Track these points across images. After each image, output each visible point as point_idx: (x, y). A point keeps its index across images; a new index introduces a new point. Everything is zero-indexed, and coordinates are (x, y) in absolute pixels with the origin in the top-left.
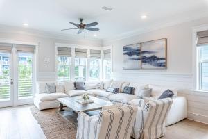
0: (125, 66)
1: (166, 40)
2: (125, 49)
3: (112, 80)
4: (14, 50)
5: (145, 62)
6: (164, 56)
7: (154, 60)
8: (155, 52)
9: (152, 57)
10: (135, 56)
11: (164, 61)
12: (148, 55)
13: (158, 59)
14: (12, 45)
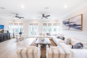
0: (63, 29)
1: (82, 15)
2: (63, 22)
3: (59, 33)
4: (34, 25)
5: (71, 27)
6: (80, 24)
7: (75, 26)
8: (75, 22)
9: (74, 25)
10: (67, 25)
11: (80, 26)
12: (72, 24)
13: (77, 25)
14: (33, 24)
